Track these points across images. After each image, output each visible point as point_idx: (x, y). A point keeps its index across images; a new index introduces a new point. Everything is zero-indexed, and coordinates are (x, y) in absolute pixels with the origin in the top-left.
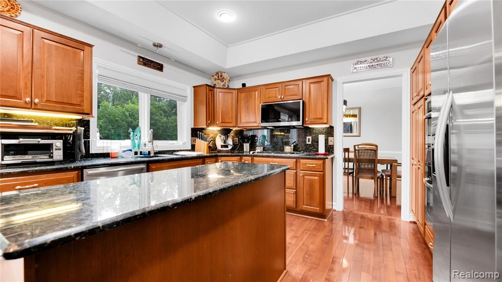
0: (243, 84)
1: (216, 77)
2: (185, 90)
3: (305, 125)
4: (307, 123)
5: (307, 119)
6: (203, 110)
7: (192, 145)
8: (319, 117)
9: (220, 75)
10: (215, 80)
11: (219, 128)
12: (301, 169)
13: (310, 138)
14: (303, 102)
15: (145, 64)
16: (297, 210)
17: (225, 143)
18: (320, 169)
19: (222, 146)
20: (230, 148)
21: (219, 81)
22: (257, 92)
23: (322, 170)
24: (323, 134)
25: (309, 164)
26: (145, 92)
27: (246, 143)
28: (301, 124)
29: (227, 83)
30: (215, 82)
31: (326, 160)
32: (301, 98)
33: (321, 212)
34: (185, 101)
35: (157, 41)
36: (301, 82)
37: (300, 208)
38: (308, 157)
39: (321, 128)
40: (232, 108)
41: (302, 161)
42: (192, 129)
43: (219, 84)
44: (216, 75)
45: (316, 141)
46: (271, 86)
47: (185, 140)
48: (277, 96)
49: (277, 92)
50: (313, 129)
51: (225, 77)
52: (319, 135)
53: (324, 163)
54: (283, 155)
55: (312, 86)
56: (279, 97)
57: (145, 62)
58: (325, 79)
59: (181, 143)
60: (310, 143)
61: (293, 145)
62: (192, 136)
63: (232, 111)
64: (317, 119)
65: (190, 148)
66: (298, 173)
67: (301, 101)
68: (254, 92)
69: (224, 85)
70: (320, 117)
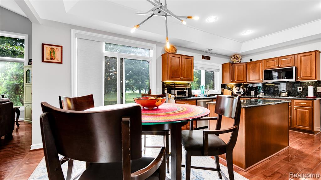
0: (250, 60)
1: (233, 57)
2: (219, 66)
3: (297, 81)
4: (298, 79)
5: (298, 77)
6: (228, 75)
7: (222, 92)
8: (308, 76)
9: (235, 56)
10: (233, 59)
11: (235, 84)
12: (295, 105)
13: (301, 88)
14: (296, 68)
15: (204, 59)
16: (292, 127)
17: (239, 91)
18: (310, 105)
19: (237, 93)
20: (242, 93)
21: (235, 60)
22: (260, 64)
23: (311, 106)
24: (312, 85)
25: (301, 102)
26: (203, 70)
27: (252, 91)
28: (294, 80)
29: (240, 60)
30: (233, 60)
31: (315, 100)
32: (294, 65)
33: (311, 129)
34: (218, 71)
35: (210, 48)
36: (294, 56)
37: (294, 127)
38: (300, 98)
39: (311, 82)
40: (244, 73)
41: (295, 101)
42: (222, 84)
43: (235, 61)
44: (233, 56)
45: (306, 90)
46: (271, 60)
47: (219, 90)
48: (275, 65)
49: (276, 63)
50: (304, 82)
51: (239, 57)
52: (309, 86)
53: (313, 103)
54: (281, 97)
55: (303, 58)
56: (277, 66)
57: (205, 57)
58: (314, 53)
59: (217, 91)
60: (301, 91)
61: (287, 92)
62: (222, 88)
63: (244, 74)
64: (307, 77)
65: (221, 94)
66: (292, 108)
67: (294, 68)
68: (258, 64)
69: (238, 61)
70: (310, 75)
